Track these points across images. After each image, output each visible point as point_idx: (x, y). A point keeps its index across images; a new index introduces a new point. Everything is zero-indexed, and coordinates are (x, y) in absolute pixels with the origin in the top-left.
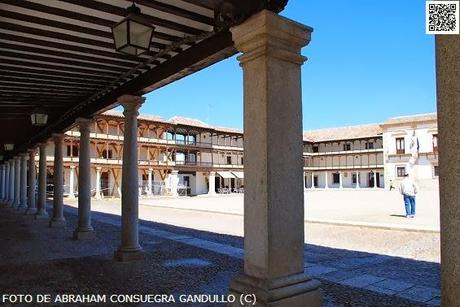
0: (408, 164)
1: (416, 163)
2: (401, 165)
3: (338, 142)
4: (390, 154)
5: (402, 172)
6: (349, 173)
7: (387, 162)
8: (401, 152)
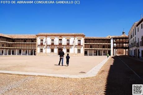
0: (43, 48)
1: (46, 48)
2: (41, 48)
3: (22, 39)
4: (39, 44)
5: (41, 50)
6: (25, 50)
7: (37, 47)
8: (42, 44)
